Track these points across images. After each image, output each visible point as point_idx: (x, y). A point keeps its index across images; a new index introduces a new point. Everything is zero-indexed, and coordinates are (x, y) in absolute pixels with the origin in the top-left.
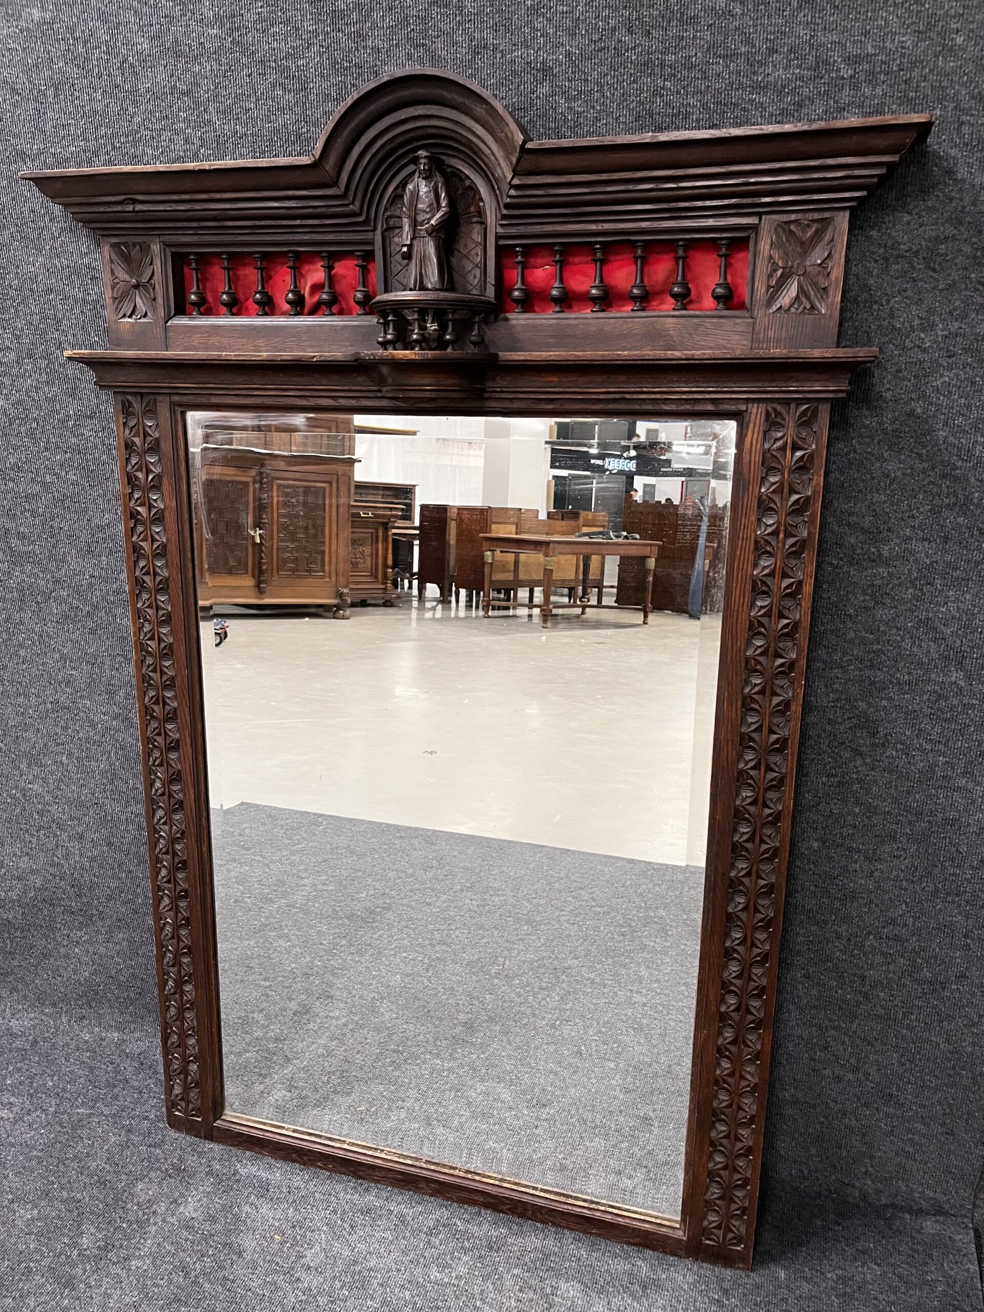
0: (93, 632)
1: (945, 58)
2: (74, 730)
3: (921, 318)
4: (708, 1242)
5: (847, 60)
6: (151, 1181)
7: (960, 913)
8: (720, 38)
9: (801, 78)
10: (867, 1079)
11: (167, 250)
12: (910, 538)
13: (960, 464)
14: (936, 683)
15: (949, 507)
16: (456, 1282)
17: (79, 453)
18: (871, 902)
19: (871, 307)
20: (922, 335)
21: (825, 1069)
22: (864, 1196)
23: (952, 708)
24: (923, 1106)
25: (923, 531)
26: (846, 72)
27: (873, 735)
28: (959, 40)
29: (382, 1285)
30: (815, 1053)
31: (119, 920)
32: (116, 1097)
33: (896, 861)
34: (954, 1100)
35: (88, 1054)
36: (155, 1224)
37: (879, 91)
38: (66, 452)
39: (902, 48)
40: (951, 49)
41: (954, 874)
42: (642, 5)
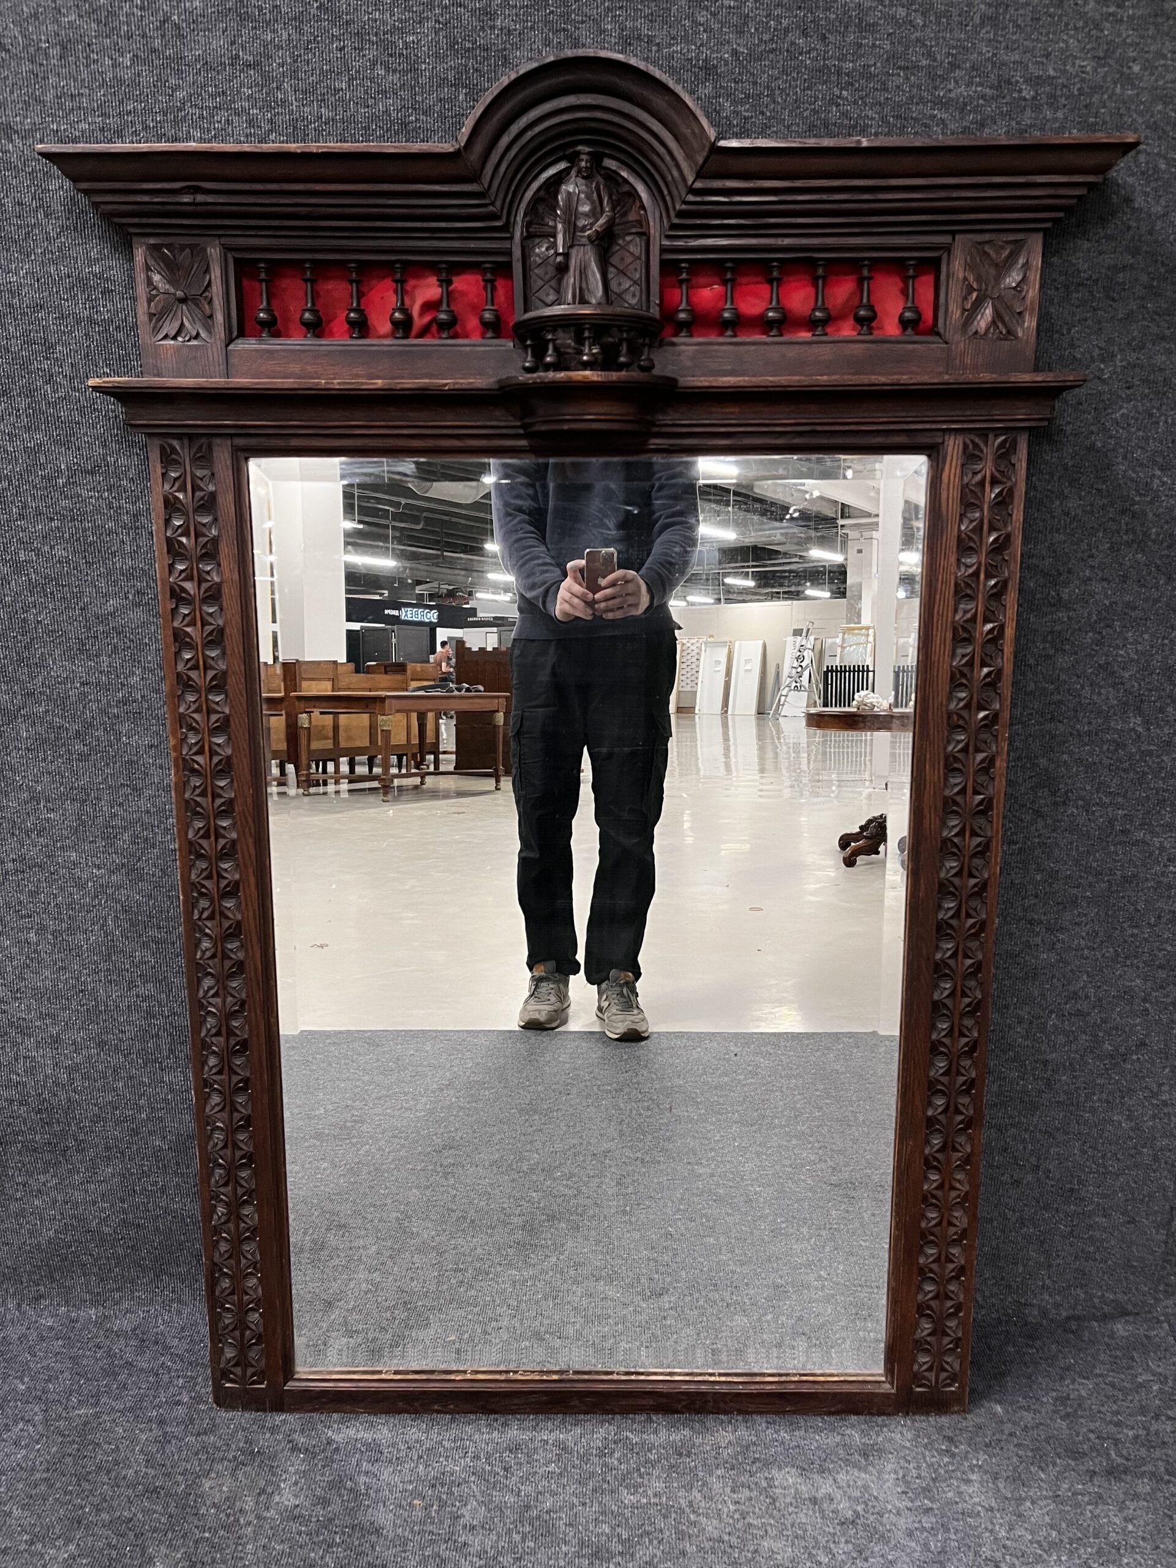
0: (83, 757)
1: (1122, 86)
2: (48, 895)
3: (1101, 349)
4: (919, 1389)
5: (1028, 80)
6: (219, 1475)
7: (1138, 976)
8: (900, 49)
9: (983, 97)
10: (1048, 1177)
11: (229, 255)
12: (1090, 579)
13: (1137, 499)
14: (1116, 731)
15: (1128, 544)
16: (657, 1500)
17: (73, 520)
18: (1053, 977)
19: (1051, 337)
20: (1102, 366)
21: (1003, 1174)
22: (1044, 1314)
23: (1131, 756)
24: (1105, 1196)
25: (1103, 570)
26: (1028, 93)
27: (1054, 793)
28: (1136, 68)
29: (571, 1525)
30: (994, 1158)
31: (108, 1148)
32: (124, 1386)
33: (1077, 929)
34: (1135, 1183)
35: (60, 1342)
36: (249, 1523)
37: (1060, 115)
38: (52, 519)
39: (1083, 72)
40: (1128, 78)
41: (1132, 935)
42: (817, 7)
